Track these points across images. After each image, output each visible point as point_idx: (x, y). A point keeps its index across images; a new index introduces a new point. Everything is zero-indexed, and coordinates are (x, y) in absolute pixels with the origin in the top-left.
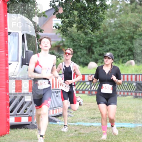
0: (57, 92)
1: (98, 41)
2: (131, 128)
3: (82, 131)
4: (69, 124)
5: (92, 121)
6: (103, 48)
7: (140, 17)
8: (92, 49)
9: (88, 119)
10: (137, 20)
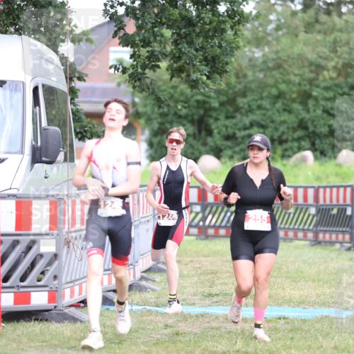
1: (222, 104)
2: (304, 321)
3: (182, 327)
4: (150, 310)
5: (207, 302)
6: (234, 121)
7: (328, 44)
8: (209, 123)
9: (196, 298)
10: (319, 50)
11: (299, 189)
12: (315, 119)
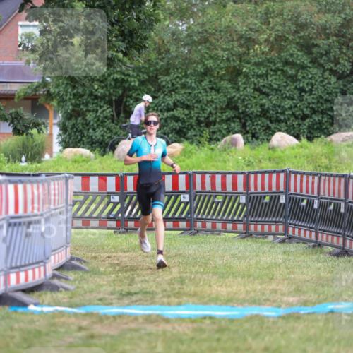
0: (30, 223)
2: (232, 320)
3: (98, 329)
5: (126, 301)
7: (259, 15)
8: (127, 104)
9: (113, 297)
10: (249, 22)
11: (227, 176)
12: (247, 98)
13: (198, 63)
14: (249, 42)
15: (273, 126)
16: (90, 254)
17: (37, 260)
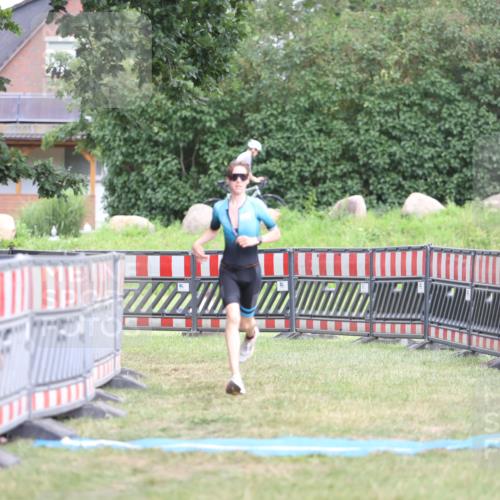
0: (63, 322)
1: (222, 123)
2: (349, 460)
3: (159, 471)
4: (109, 446)
5: (200, 433)
8: (201, 153)
9: (181, 426)
10: (373, 36)
11: (343, 255)
12: (370, 145)
13: (301, 95)
14: (372, 64)
15: (406, 184)
16: (148, 366)
17: (74, 374)
